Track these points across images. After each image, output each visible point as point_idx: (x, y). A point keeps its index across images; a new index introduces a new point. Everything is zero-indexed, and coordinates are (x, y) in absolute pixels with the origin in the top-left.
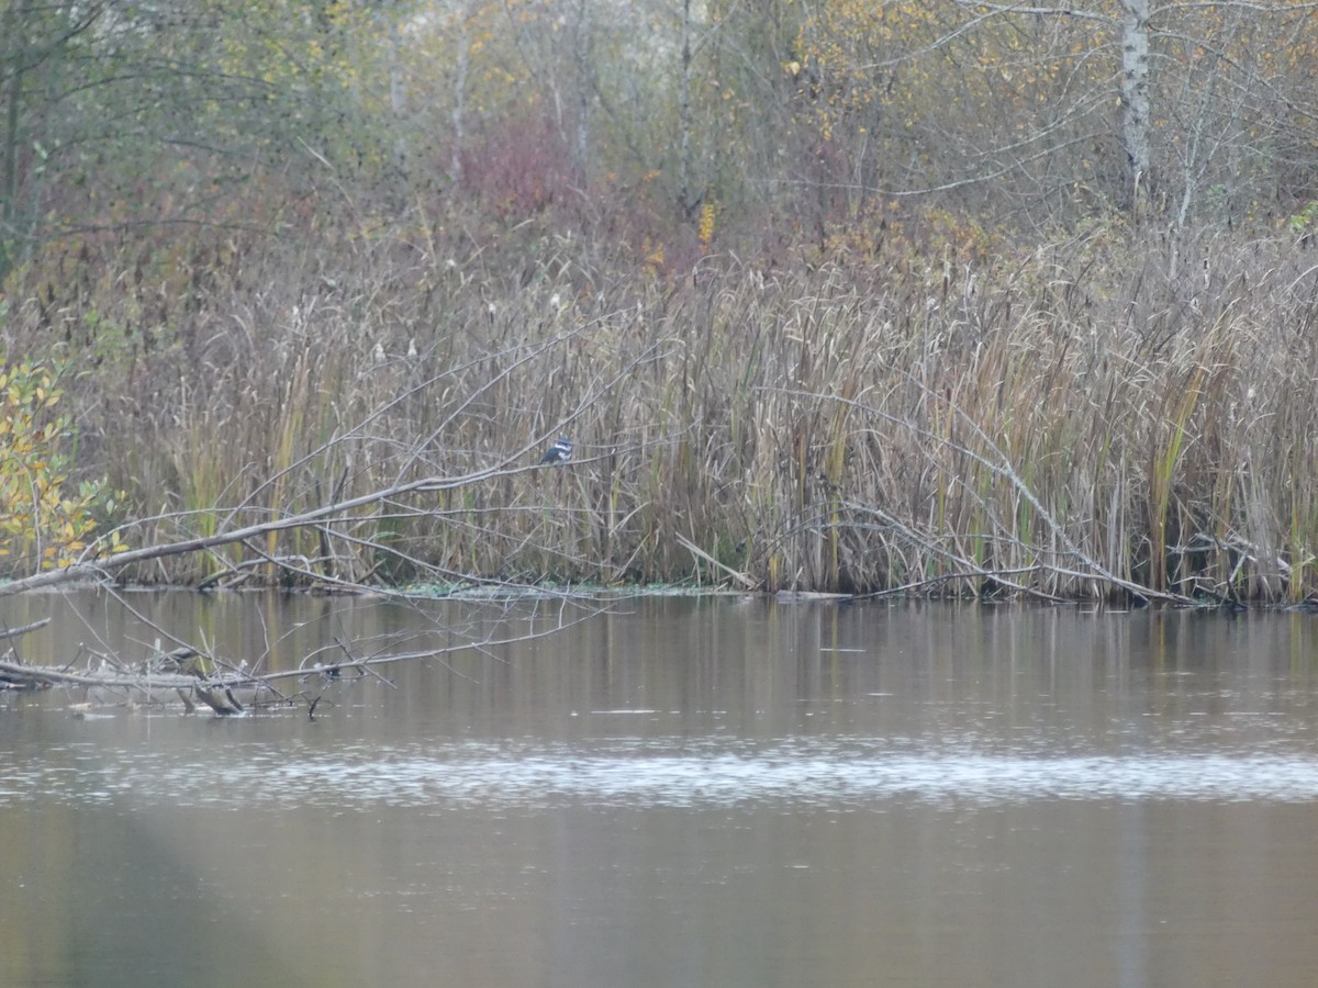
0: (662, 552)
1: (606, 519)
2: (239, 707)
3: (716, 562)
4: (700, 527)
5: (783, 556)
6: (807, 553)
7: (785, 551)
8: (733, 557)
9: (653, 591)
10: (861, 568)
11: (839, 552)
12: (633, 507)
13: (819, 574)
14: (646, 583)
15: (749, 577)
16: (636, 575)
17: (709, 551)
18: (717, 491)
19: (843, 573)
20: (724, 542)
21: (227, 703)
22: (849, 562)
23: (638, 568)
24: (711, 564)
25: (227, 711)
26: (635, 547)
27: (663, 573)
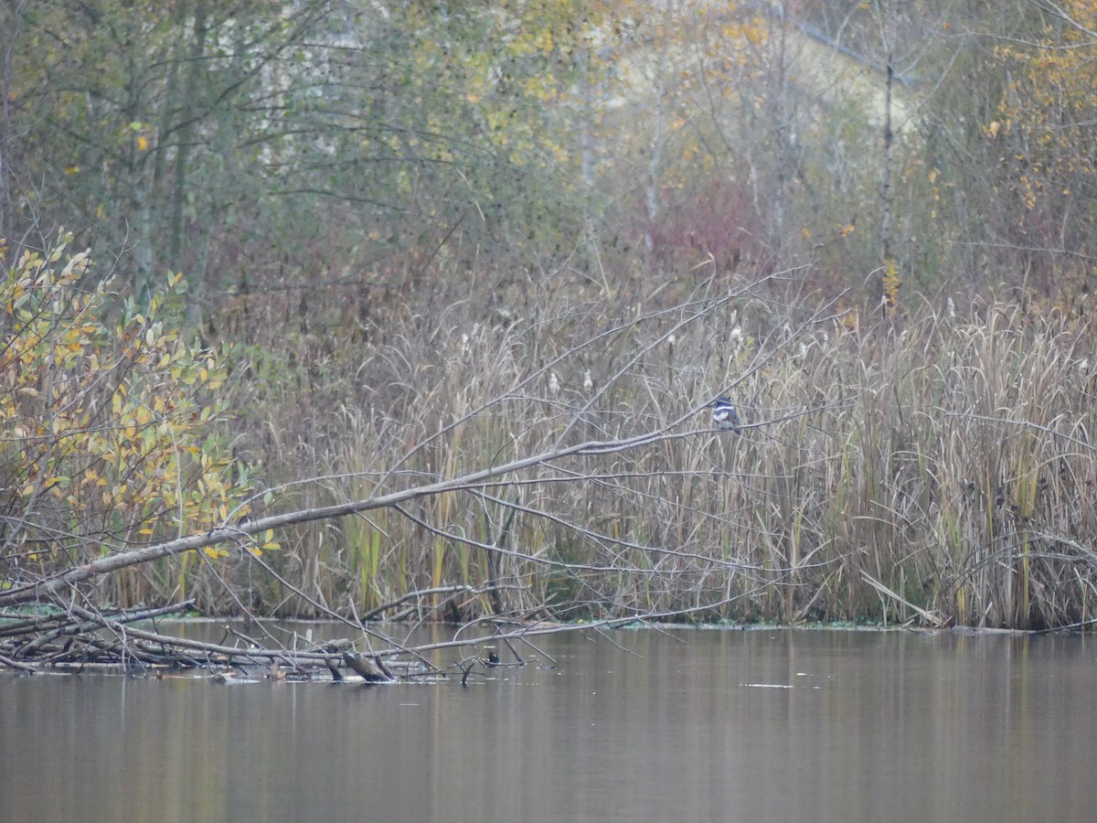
0: (846, 589)
1: (788, 556)
2: (388, 674)
3: (904, 602)
4: (887, 566)
5: (972, 591)
6: (996, 589)
7: (974, 586)
8: (920, 595)
9: (836, 627)
10: (1053, 604)
11: (1031, 589)
12: (818, 545)
13: (1009, 611)
14: (830, 621)
15: (937, 615)
16: (820, 614)
17: (896, 590)
18: (904, 528)
19: (1035, 609)
20: (912, 580)
21: (376, 670)
22: (1040, 597)
23: (821, 608)
24: (898, 603)
25: (376, 677)
26: (817, 586)
27: (847, 611)
